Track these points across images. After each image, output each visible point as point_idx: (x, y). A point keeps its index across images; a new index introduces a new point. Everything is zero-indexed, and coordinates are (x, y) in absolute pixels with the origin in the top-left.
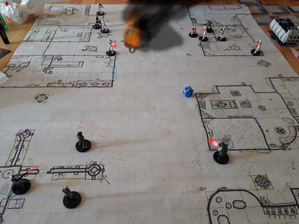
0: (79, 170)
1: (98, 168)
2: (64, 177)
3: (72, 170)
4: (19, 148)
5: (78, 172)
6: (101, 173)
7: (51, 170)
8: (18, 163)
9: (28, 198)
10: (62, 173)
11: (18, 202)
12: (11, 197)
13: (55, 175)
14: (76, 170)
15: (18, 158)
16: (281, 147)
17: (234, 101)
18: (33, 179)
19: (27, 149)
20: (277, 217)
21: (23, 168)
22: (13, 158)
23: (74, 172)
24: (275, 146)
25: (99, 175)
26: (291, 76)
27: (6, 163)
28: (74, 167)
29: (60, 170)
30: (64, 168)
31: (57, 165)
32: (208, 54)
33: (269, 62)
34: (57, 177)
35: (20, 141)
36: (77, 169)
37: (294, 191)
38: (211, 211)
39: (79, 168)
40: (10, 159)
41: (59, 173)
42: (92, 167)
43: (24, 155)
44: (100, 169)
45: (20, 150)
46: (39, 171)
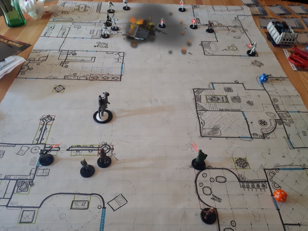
0: (93, 149)
1: (108, 147)
2: (81, 154)
3: (87, 149)
4: (43, 130)
5: (92, 150)
6: (111, 151)
7: (70, 148)
8: (42, 142)
9: (53, 169)
10: (79, 150)
11: (45, 171)
12: (39, 168)
13: (73, 152)
14: (90, 149)
15: (42, 138)
16: (262, 136)
17: (226, 97)
18: (56, 154)
19: (49, 131)
20: (250, 190)
21: (47, 146)
22: (38, 137)
23: (89, 150)
24: (257, 135)
25: (109, 153)
26: (279, 76)
27: (33, 142)
28: (89, 146)
29: (78, 148)
30: (80, 147)
31: (75, 144)
32: (207, 54)
33: (262, 62)
34: (75, 154)
35: (44, 124)
36: (91, 147)
37: (267, 171)
38: (198, 183)
39: (93, 147)
40: (36, 138)
41: (77, 150)
42: (103, 146)
43: (47, 136)
44: (110, 149)
45: (44, 132)
46: (60, 149)
